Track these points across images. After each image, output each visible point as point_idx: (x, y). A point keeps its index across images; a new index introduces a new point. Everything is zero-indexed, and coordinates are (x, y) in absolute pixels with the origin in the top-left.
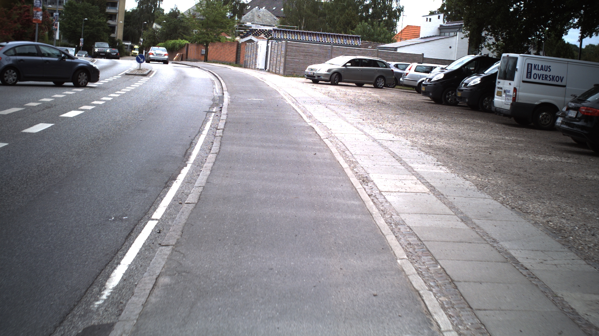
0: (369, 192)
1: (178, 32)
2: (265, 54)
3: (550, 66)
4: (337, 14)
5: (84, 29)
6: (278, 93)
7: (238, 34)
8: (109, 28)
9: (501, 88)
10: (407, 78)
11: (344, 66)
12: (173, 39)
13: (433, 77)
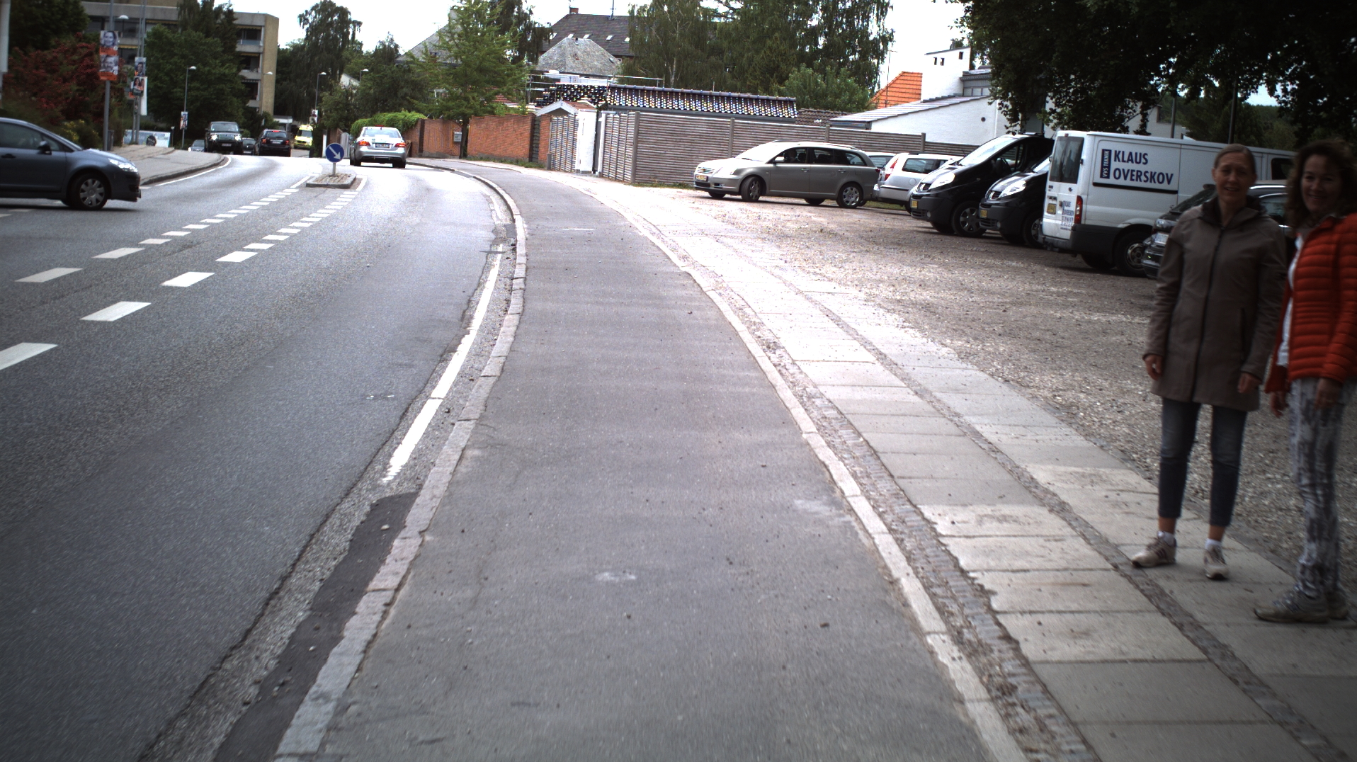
0: (776, 361)
1: (400, 94)
2: (593, 140)
3: (1146, 154)
4: (749, 49)
5: (189, 90)
6: (623, 217)
7: (532, 98)
8: (243, 87)
9: (1055, 199)
10: (887, 184)
11: (770, 162)
12: (389, 111)
13: (934, 180)
